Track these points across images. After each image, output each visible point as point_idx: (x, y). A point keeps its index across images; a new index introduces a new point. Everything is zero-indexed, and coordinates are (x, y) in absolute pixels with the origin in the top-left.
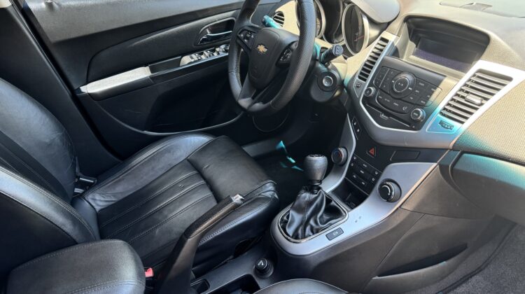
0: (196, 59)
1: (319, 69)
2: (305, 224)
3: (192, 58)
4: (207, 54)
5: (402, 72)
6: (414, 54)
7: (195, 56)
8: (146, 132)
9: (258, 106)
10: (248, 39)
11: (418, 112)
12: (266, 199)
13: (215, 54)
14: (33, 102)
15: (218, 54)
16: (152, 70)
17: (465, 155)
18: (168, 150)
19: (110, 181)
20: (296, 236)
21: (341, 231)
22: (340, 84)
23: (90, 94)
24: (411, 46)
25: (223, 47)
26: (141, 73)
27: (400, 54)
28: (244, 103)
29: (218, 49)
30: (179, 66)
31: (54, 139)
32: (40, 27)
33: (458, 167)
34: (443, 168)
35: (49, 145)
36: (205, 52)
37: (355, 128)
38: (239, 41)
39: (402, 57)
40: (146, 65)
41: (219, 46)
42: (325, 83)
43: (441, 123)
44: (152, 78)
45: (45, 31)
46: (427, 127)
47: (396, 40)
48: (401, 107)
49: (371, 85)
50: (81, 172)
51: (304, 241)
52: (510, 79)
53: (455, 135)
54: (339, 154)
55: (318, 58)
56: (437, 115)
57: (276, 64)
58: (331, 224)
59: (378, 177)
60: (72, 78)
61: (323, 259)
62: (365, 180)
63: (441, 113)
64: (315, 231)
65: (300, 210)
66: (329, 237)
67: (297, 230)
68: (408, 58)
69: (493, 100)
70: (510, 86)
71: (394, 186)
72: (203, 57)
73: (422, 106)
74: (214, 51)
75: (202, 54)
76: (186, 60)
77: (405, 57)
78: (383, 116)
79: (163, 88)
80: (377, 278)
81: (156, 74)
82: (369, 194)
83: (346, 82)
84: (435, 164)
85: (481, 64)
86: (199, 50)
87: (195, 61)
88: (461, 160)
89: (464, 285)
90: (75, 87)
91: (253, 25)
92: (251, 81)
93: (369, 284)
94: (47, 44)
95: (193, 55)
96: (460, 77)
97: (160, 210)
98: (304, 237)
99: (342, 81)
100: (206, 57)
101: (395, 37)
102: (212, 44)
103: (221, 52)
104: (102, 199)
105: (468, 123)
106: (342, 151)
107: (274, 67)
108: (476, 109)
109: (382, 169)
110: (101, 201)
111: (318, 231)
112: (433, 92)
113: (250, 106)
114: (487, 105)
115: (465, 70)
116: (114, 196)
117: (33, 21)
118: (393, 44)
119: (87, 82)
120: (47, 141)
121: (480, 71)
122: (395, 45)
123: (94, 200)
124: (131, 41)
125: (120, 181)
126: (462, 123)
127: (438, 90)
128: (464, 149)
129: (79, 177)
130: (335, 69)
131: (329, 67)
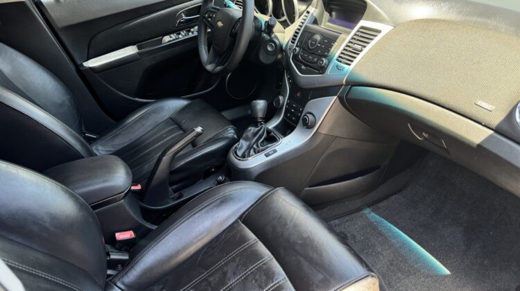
0: (174, 38)
1: (264, 37)
2: (249, 148)
3: (171, 37)
4: (183, 34)
5: (314, 34)
6: (328, 22)
7: (174, 36)
8: (137, 99)
9: (219, 68)
10: (211, 17)
11: (323, 61)
12: (228, 138)
13: (190, 34)
14: (47, 72)
15: (193, 33)
16: (139, 48)
17: (354, 88)
18: (154, 112)
19: (109, 136)
20: (243, 156)
21: (275, 151)
22: (280, 49)
23: (90, 68)
24: (326, 14)
25: (196, 28)
26: (130, 51)
27: (319, 22)
28: (209, 67)
29: (192, 30)
30: (161, 43)
31: (64, 101)
32: (50, 16)
33: (349, 96)
34: (340, 98)
35: (61, 105)
36: (182, 32)
37: (289, 79)
38: (204, 20)
39: (321, 24)
40: (133, 44)
41: (193, 27)
42: (269, 49)
43: (337, 67)
44: (138, 53)
45: (54, 18)
46: (329, 71)
47: (315, 11)
48: (313, 58)
49: (297, 46)
50: (86, 129)
51: (249, 158)
52: (379, 32)
53: (346, 74)
54: (279, 101)
55: (263, 29)
56: (334, 61)
57: (230, 35)
58: (268, 147)
59: (301, 112)
60: (76, 55)
61: (261, 170)
62: (294, 116)
63: (337, 60)
64: (257, 152)
65: (247, 139)
66: (267, 155)
67: (244, 153)
68: (325, 25)
69: (369, 47)
70: (380, 36)
71: (310, 117)
72: (180, 36)
73: (325, 56)
74: (189, 31)
75: (179, 34)
76: (167, 39)
77: (323, 24)
78: (303, 67)
79: (148, 62)
80: (308, 188)
81: (142, 50)
82: (297, 125)
83: (284, 46)
84: (336, 97)
85: (362, 23)
86: (177, 31)
87: (174, 40)
88: (351, 91)
89: (385, 201)
90: (79, 63)
91: (215, 7)
92: (214, 50)
93: (303, 193)
94: (56, 28)
95: (172, 35)
96: (349, 33)
97: (148, 154)
98: (249, 156)
99: (281, 46)
100: (182, 36)
101: (314, 9)
102: (187, 25)
103: (194, 31)
104: (104, 149)
105: (353, 64)
106: (281, 98)
107: (228, 37)
108: (358, 54)
109: (304, 106)
110: (103, 150)
111: (259, 152)
112: (332, 45)
113: (214, 69)
114: (365, 50)
115: (352, 28)
116: (113, 147)
117: (44, 11)
118: (312, 14)
119: (88, 59)
120: (59, 101)
121: (362, 28)
122: (314, 15)
123: (97, 150)
124: (121, 25)
125: (117, 135)
126: (349, 65)
127: (336, 44)
128: (353, 83)
129: (85, 133)
130: (276, 37)
131: (273, 36)
